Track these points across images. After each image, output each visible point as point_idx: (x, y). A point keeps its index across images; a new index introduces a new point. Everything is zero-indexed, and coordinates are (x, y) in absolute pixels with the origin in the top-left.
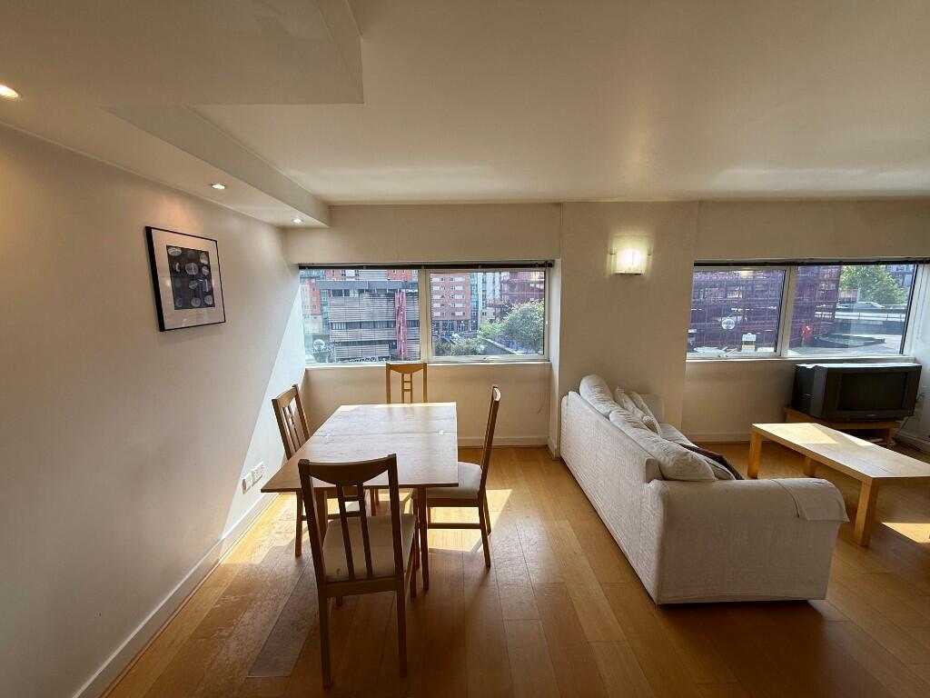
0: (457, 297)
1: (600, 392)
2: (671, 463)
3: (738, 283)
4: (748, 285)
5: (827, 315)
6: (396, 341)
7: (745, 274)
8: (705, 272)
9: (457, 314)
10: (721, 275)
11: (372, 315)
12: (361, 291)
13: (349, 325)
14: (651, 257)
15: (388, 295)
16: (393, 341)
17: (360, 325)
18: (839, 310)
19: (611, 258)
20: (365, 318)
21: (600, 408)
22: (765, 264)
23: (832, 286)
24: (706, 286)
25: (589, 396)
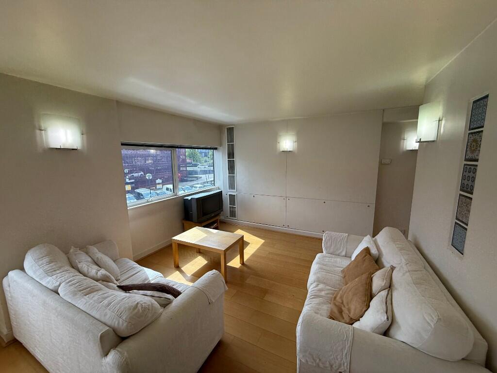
1: (50, 262)
2: (125, 324)
3: (149, 156)
4: (154, 157)
5: (184, 169)
7: (152, 151)
8: (134, 150)
10: (141, 151)
14: (85, 136)
18: (188, 167)
19: (41, 134)
21: (48, 282)
22: (161, 146)
23: (184, 157)
24: (135, 157)
25: (35, 272)
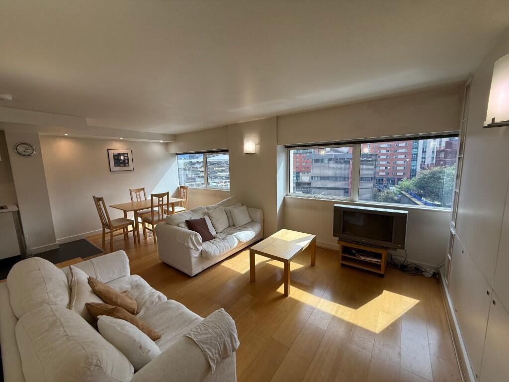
0: (399, 162)
6: (348, 189)
9: (398, 174)
11: (335, 173)
12: (330, 160)
13: (322, 178)
15: (345, 161)
16: (346, 189)
17: (328, 178)
20: (330, 175)
